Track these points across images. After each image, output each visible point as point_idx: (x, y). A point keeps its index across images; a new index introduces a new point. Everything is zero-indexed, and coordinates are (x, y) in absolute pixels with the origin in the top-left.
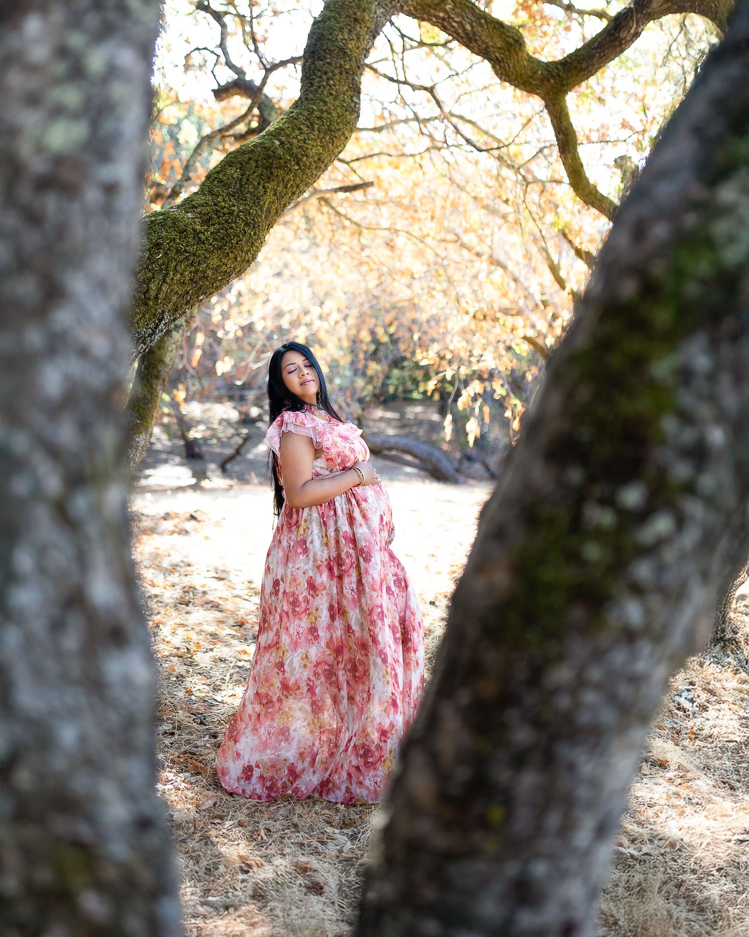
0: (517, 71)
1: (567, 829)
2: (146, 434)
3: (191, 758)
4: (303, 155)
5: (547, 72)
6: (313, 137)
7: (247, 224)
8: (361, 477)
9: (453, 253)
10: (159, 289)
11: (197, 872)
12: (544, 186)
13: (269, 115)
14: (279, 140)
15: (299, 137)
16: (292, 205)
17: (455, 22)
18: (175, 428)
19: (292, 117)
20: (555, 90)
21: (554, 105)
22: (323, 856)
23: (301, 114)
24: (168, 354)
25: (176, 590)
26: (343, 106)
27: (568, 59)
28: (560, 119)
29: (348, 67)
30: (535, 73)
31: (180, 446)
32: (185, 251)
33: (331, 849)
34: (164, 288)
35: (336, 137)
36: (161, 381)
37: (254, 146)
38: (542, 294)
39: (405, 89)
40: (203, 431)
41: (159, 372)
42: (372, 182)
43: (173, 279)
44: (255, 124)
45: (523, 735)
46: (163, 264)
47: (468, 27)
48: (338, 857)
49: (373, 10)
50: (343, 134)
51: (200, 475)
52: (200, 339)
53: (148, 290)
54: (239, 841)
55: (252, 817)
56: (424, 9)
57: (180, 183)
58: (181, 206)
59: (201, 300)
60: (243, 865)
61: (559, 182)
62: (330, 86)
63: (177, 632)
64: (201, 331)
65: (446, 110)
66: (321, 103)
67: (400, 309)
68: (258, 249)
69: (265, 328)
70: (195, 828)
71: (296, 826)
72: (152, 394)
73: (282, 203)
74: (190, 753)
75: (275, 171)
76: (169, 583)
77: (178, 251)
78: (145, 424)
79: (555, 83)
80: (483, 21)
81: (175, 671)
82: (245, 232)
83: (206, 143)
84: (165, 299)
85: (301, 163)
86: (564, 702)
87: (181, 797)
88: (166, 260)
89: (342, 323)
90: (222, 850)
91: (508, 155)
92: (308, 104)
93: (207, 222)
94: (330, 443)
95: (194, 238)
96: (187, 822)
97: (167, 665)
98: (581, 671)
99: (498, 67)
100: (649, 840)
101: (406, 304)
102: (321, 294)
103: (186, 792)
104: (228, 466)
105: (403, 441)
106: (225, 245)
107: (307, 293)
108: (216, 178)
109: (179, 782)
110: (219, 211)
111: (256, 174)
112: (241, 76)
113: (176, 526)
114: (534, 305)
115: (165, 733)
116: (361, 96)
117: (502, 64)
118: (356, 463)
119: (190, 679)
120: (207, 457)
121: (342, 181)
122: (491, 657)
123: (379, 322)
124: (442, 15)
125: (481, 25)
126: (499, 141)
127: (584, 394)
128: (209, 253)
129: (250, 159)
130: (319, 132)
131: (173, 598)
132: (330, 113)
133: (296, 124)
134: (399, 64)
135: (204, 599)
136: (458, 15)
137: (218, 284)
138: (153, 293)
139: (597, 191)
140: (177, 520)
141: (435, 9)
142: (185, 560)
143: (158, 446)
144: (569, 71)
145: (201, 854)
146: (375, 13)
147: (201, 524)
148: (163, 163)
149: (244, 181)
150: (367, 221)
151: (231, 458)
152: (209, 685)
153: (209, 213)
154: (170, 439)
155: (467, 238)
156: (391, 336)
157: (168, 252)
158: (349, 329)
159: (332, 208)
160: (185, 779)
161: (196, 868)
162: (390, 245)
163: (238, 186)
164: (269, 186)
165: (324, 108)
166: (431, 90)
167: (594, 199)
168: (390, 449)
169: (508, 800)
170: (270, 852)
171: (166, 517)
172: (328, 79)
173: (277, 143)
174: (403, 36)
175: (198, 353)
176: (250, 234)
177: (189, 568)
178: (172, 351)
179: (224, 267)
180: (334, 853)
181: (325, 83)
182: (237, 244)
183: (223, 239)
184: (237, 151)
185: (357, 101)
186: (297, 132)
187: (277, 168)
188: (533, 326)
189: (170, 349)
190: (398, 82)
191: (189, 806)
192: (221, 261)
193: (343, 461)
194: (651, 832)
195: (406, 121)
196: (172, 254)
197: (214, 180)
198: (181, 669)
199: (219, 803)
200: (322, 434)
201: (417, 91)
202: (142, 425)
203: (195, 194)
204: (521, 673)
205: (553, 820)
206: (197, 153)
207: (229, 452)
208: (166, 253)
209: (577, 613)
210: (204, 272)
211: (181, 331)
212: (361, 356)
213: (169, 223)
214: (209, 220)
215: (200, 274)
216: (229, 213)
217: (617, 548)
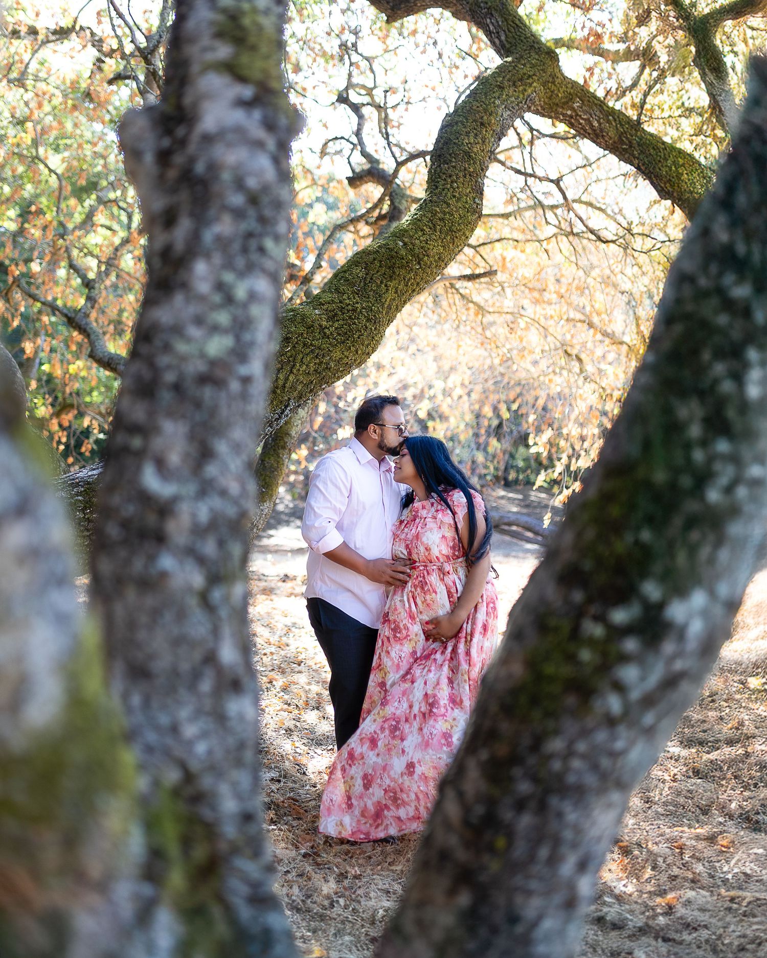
1: (554, 860)
2: (270, 502)
3: (294, 804)
4: (424, 255)
6: (435, 237)
7: (369, 320)
10: (287, 379)
13: (400, 203)
14: (403, 241)
15: (421, 238)
17: (583, 119)
19: (416, 219)
23: (424, 215)
24: (294, 428)
26: (465, 208)
29: (472, 170)
32: (311, 344)
34: (291, 378)
37: (379, 247)
39: (532, 182)
42: (497, 270)
43: (299, 370)
45: (524, 787)
46: (291, 357)
47: (596, 124)
49: (500, 113)
52: (323, 407)
53: (276, 379)
56: (551, 108)
59: (324, 389)
62: (454, 189)
63: (288, 690)
64: (324, 401)
65: (570, 197)
66: (444, 205)
67: (524, 386)
73: (403, 300)
74: (293, 799)
75: (397, 271)
77: (305, 345)
78: (270, 492)
80: (611, 118)
81: (284, 724)
82: (367, 328)
84: (291, 388)
85: (422, 263)
86: (557, 765)
87: (283, 838)
88: (294, 353)
89: (465, 398)
92: (432, 206)
93: (332, 318)
95: (320, 333)
97: (278, 718)
98: (571, 743)
102: (446, 367)
103: (288, 834)
105: (524, 519)
106: (348, 340)
107: (433, 367)
108: (342, 277)
109: (282, 824)
110: (344, 308)
111: (379, 273)
112: (375, 165)
113: (294, 588)
115: (272, 779)
119: (298, 733)
122: (505, 727)
123: (503, 398)
124: (569, 112)
125: (608, 121)
127: (590, 534)
128: (333, 346)
129: (374, 259)
130: (441, 232)
131: (286, 656)
132: (452, 215)
133: (419, 226)
134: (527, 157)
136: (585, 112)
137: (340, 374)
138: (280, 383)
140: (294, 583)
141: (563, 108)
146: (502, 116)
149: (368, 280)
152: (314, 740)
153: (334, 309)
156: (514, 412)
157: (296, 346)
158: (471, 404)
160: (288, 822)
163: (362, 284)
164: (391, 284)
165: (447, 210)
166: (557, 182)
168: (510, 524)
169: (510, 835)
171: (285, 578)
172: (452, 182)
173: (401, 244)
174: (532, 130)
175: (320, 419)
176: (371, 329)
179: (346, 359)
181: (449, 186)
182: (359, 338)
183: (346, 333)
185: (479, 202)
186: (420, 233)
187: (399, 267)
189: (296, 425)
190: (525, 174)
191: (290, 847)
192: (343, 354)
196: (300, 347)
197: (340, 279)
198: (289, 723)
199: (316, 847)
201: (543, 183)
202: (267, 492)
203: (323, 291)
204: (526, 741)
205: (544, 852)
206: (329, 242)
208: (294, 347)
209: (571, 700)
210: (327, 364)
212: (483, 431)
213: (299, 318)
214: (334, 316)
215: (324, 366)
216: (353, 310)
217: (605, 654)
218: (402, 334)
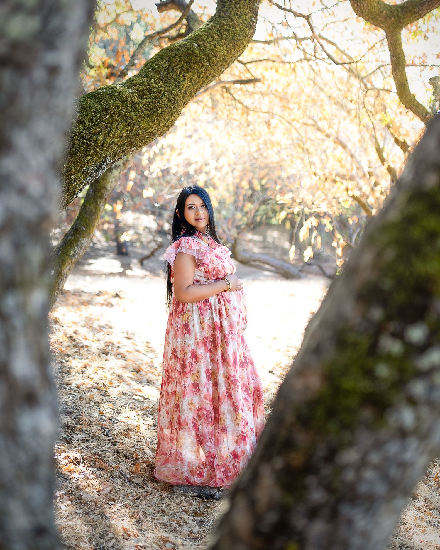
0: (369, 10)
2: (88, 238)
3: (98, 458)
4: (213, 56)
5: (389, 12)
6: (221, 43)
7: (169, 101)
8: (228, 285)
9: (311, 133)
10: (105, 140)
11: (94, 536)
12: (379, 93)
13: (194, 25)
14: (198, 44)
15: (211, 43)
16: (202, 90)
18: (111, 233)
19: (208, 28)
20: (394, 26)
21: (392, 36)
22: (179, 534)
23: (214, 26)
24: (109, 184)
25: (100, 344)
26: (244, 23)
27: (405, 4)
28: (395, 46)
30: (382, 12)
31: (114, 247)
32: (125, 115)
33: (185, 530)
34: (108, 140)
35: (237, 45)
36: (103, 200)
37: (180, 46)
38: (369, 167)
39: (290, 15)
40: (132, 235)
41: (103, 194)
42: (260, 79)
43: (114, 134)
44: (183, 31)
45: (317, 496)
46: (109, 123)
48: (189, 535)
50: (243, 43)
51: (126, 266)
52: (133, 175)
53: (97, 140)
54: (125, 518)
55: (135, 503)
57: (127, 67)
58: (125, 83)
59: (133, 151)
60: (125, 534)
61: (389, 91)
62: (237, 9)
63: (98, 372)
64: (133, 170)
65: (317, 33)
66: (229, 20)
67: (270, 168)
68: (176, 119)
69: (177, 172)
70: (96, 506)
71: (163, 511)
72: (96, 208)
73: (195, 88)
74: (98, 455)
75: (192, 65)
76: (96, 339)
77: (120, 115)
78: (89, 231)
79: (395, 21)
81: (94, 398)
82: (168, 106)
83: (148, 41)
84: (108, 148)
85: (211, 61)
87: (89, 484)
88: (111, 121)
89: (231, 174)
90: (112, 522)
91: (356, 69)
92: (220, 19)
93: (142, 96)
94: (209, 261)
95: (132, 107)
96: (91, 501)
97: (89, 394)
98: (365, 454)
99: (356, 6)
100: (399, 547)
101: (275, 165)
102: (218, 153)
103: (93, 481)
104: (145, 262)
105: (264, 257)
106: (153, 114)
107: (209, 151)
108: (151, 66)
109: (88, 473)
110: (151, 90)
111: (179, 66)
113: (105, 300)
114: (363, 175)
115: (83, 439)
116: (259, 17)
117: (359, 4)
118: (226, 275)
119: (103, 405)
120: (132, 255)
121: (239, 76)
122: (301, 437)
123: (256, 176)
126: (350, 58)
127: (390, 254)
128: (141, 118)
129: (176, 55)
130: (226, 40)
131: (98, 349)
132: (235, 28)
133: (210, 33)
135: (118, 351)
137: (146, 140)
138: (100, 143)
139: (415, 99)
140: (106, 296)
142: (109, 324)
143: (98, 246)
144: (406, 12)
145: (98, 524)
147: (123, 300)
148: (117, 52)
149: (171, 70)
150: (254, 106)
151: (147, 257)
152: (114, 410)
153: (144, 90)
154: (107, 241)
155: (320, 124)
156: (262, 186)
157: (113, 115)
158: (235, 178)
159: (231, 94)
160: (93, 472)
161: (94, 533)
162: (268, 124)
163: (166, 73)
164: (188, 75)
165: (231, 24)
166: (307, 18)
167: (412, 105)
168: (255, 261)
170: (144, 527)
171: (99, 294)
172: (236, 3)
173: (196, 45)
175: (131, 184)
176: (171, 108)
177: (110, 330)
178: (112, 182)
179: (151, 129)
180: (186, 533)
181: (233, 6)
182: (161, 114)
183: (152, 109)
184: (168, 49)
185: (254, 21)
186: (211, 39)
187: (194, 63)
188: (360, 189)
189: (111, 181)
190: (285, 10)
191: (94, 491)
192: (149, 125)
193: (216, 274)
194: (402, 542)
195: (287, 38)
196: (116, 117)
197: (149, 68)
198: (97, 397)
199: (113, 491)
200: (203, 254)
201: (297, 18)
202: (86, 231)
203: (136, 76)
204: (321, 451)
206: (141, 47)
207: (146, 253)
208: (112, 116)
210: (137, 131)
211: (119, 170)
212: (241, 198)
213: (116, 95)
214: (143, 95)
215: (134, 133)
216: (158, 92)
217: (402, 371)
218: (189, 126)
